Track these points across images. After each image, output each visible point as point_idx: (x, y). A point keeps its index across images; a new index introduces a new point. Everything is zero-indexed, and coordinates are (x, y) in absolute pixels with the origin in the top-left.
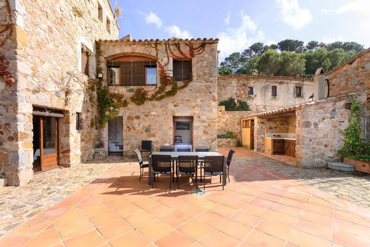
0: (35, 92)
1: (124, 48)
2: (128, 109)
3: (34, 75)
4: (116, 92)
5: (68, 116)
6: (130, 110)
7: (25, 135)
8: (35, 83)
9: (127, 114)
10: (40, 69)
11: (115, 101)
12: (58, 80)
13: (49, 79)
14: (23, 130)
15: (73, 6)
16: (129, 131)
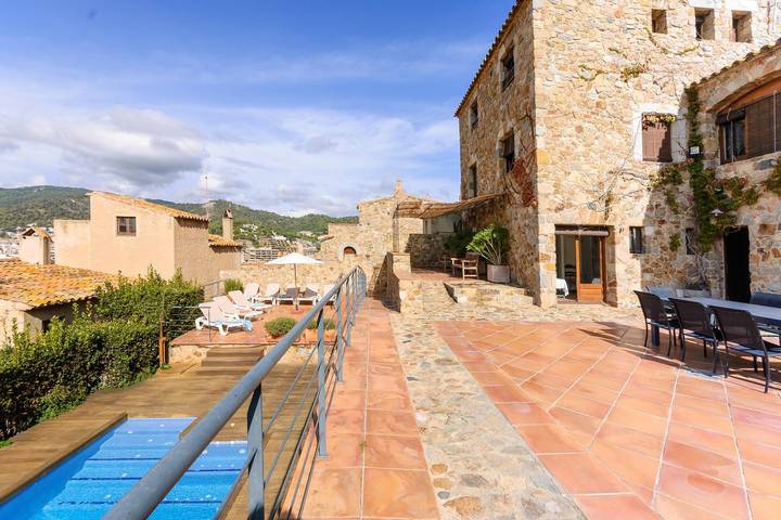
0: (558, 209)
1: (747, 74)
2: (761, 208)
3: (556, 192)
4: (732, 175)
5: (614, 234)
6: (766, 211)
7: (547, 257)
8: (558, 199)
9: (758, 221)
10: (563, 183)
11: (729, 194)
12: (591, 188)
13: (577, 190)
14: (544, 252)
15: (622, 70)
16: (763, 260)
